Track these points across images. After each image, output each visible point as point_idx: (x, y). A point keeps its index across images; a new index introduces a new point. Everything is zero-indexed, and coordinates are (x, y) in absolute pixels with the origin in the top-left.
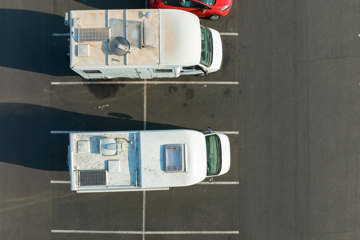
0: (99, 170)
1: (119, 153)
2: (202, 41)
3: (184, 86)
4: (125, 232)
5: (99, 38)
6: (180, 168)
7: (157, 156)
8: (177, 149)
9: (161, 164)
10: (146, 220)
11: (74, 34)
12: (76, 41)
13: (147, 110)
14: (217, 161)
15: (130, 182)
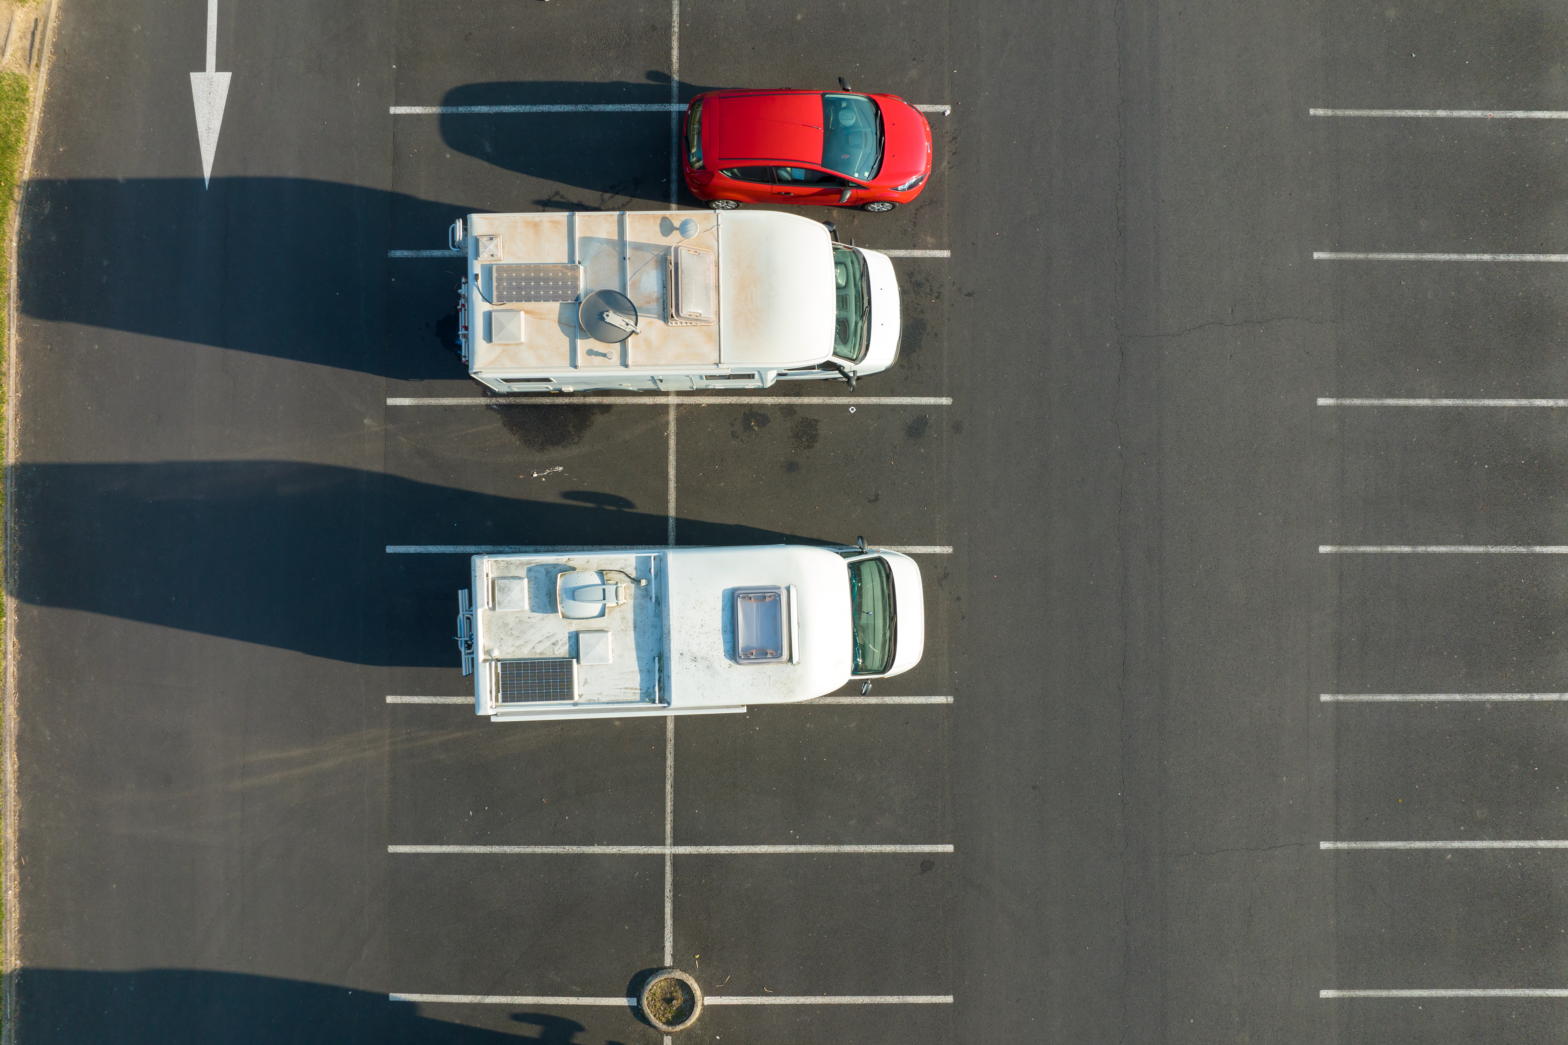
0: (554, 658)
1: (610, 612)
2: (838, 288)
3: (789, 410)
4: (611, 847)
5: (551, 292)
6: (776, 652)
7: (716, 619)
8: (768, 599)
9: (724, 642)
10: (675, 812)
11: (480, 280)
12: (488, 299)
13: (678, 481)
14: (884, 634)
15: (639, 691)
